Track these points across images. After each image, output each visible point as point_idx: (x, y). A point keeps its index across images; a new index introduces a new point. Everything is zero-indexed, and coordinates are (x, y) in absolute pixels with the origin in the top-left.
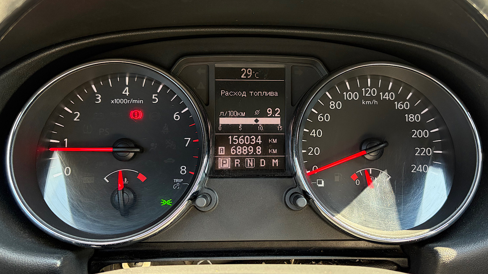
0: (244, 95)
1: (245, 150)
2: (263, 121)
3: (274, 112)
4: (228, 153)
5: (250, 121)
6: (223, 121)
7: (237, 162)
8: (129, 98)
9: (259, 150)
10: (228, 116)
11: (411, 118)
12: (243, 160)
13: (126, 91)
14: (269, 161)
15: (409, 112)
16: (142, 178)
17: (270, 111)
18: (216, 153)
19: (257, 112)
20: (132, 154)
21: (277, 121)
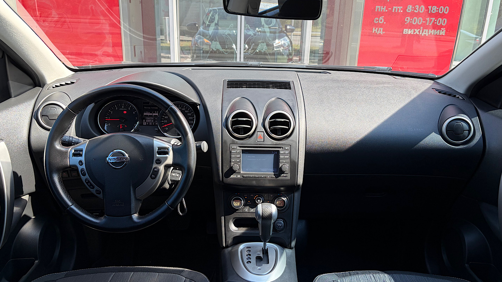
0: (150, 108)
1: (149, 121)
2: (154, 114)
3: (157, 112)
4: (145, 121)
5: (151, 114)
6: (144, 114)
7: (147, 123)
8: (123, 108)
9: (153, 121)
10: (146, 113)
11: (189, 114)
12: (149, 123)
13: (123, 107)
14: (155, 123)
15: (188, 113)
16: (126, 126)
17: (156, 112)
18: (143, 121)
19: (153, 112)
20: (124, 121)
21: (157, 114)
